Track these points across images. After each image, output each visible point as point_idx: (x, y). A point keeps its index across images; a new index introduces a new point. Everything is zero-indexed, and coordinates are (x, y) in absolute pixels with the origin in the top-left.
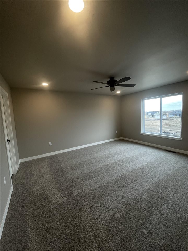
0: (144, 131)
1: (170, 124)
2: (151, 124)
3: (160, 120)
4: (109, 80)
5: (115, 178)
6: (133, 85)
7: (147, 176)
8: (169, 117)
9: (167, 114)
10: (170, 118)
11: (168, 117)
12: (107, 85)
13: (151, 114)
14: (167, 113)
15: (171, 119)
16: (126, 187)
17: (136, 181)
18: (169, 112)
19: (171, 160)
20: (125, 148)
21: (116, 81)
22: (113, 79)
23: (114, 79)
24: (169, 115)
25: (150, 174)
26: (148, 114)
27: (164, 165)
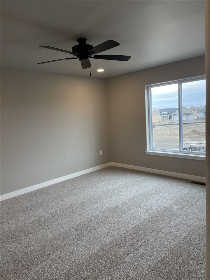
0: (151, 147)
1: (200, 132)
2: (168, 132)
3: (180, 124)
4: (77, 43)
5: (96, 250)
6: (126, 58)
7: (158, 235)
8: (198, 118)
9: (195, 112)
10: (200, 119)
11: (196, 117)
12: (72, 56)
13: (167, 113)
14: (195, 110)
15: (202, 123)
16: (119, 264)
17: (137, 249)
18: (198, 108)
19: (199, 200)
20: (118, 184)
21: (91, 47)
22: (85, 43)
23: (88, 43)
24: (199, 114)
25: (163, 231)
26: (161, 114)
27: (188, 210)
